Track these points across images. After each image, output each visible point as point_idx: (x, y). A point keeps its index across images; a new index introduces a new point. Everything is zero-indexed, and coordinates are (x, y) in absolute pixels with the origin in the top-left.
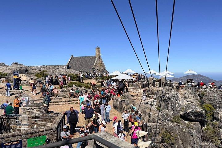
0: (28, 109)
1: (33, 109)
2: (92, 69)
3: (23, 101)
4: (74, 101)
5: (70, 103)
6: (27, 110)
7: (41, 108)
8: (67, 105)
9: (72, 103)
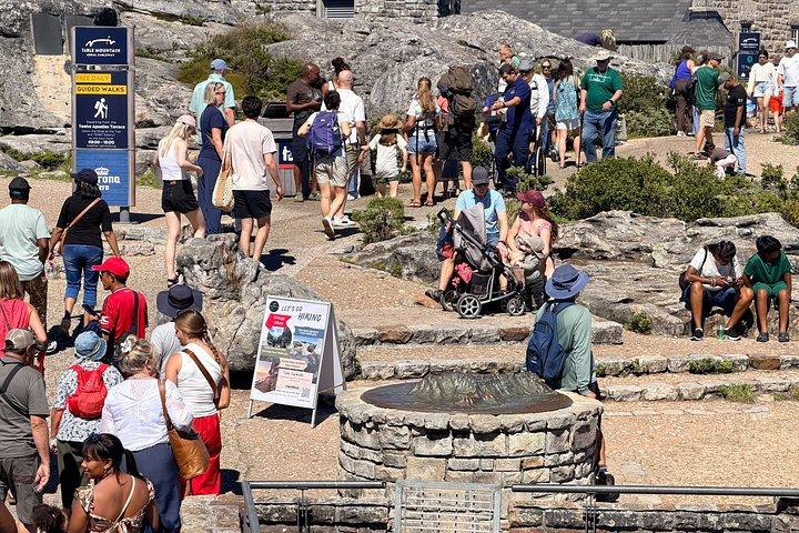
0: (434, 435)
1: (481, 436)
2: (693, 16)
3: (273, 341)
4: (753, 364)
5: (719, 393)
6: (423, 446)
7: (558, 432)
8: (698, 409)
9: (745, 395)
